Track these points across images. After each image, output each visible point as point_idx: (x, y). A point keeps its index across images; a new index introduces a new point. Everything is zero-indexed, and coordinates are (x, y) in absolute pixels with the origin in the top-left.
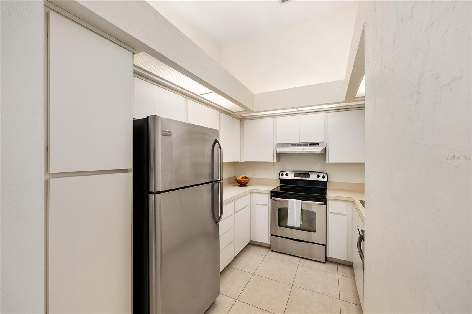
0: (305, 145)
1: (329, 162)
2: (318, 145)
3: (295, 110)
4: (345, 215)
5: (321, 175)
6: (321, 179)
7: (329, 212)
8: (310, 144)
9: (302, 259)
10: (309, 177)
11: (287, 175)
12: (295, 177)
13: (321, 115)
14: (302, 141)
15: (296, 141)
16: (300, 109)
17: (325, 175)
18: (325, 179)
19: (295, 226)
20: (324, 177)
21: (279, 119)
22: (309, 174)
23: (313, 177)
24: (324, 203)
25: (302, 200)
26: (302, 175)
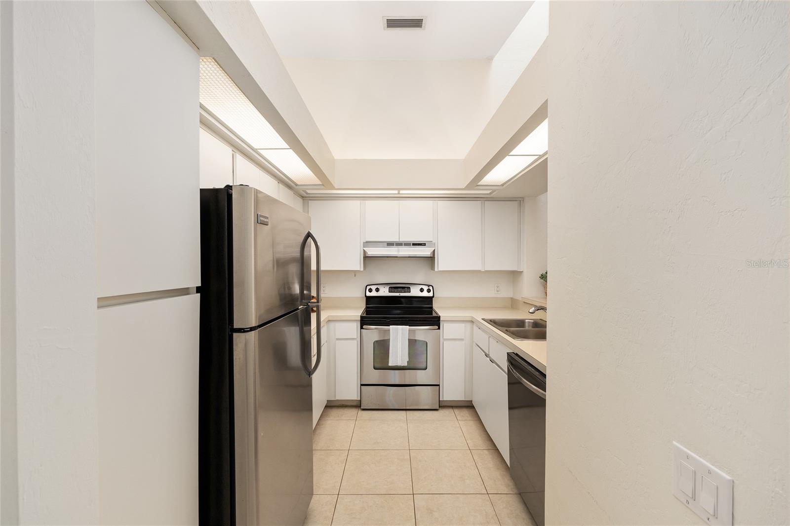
0: (407, 244)
1: (440, 270)
2: (425, 245)
3: (396, 192)
4: (462, 340)
5: (425, 288)
6: (425, 294)
7: (444, 338)
8: (414, 244)
9: (408, 412)
10: (410, 292)
11: (377, 290)
12: (389, 292)
13: (430, 203)
14: (403, 239)
15: (395, 239)
16: (401, 192)
17: (431, 288)
18: (431, 294)
19: (400, 364)
20: (429, 291)
21: (369, 203)
22: (409, 288)
23: (415, 292)
24: (437, 327)
25: (409, 326)
26: (399, 289)
